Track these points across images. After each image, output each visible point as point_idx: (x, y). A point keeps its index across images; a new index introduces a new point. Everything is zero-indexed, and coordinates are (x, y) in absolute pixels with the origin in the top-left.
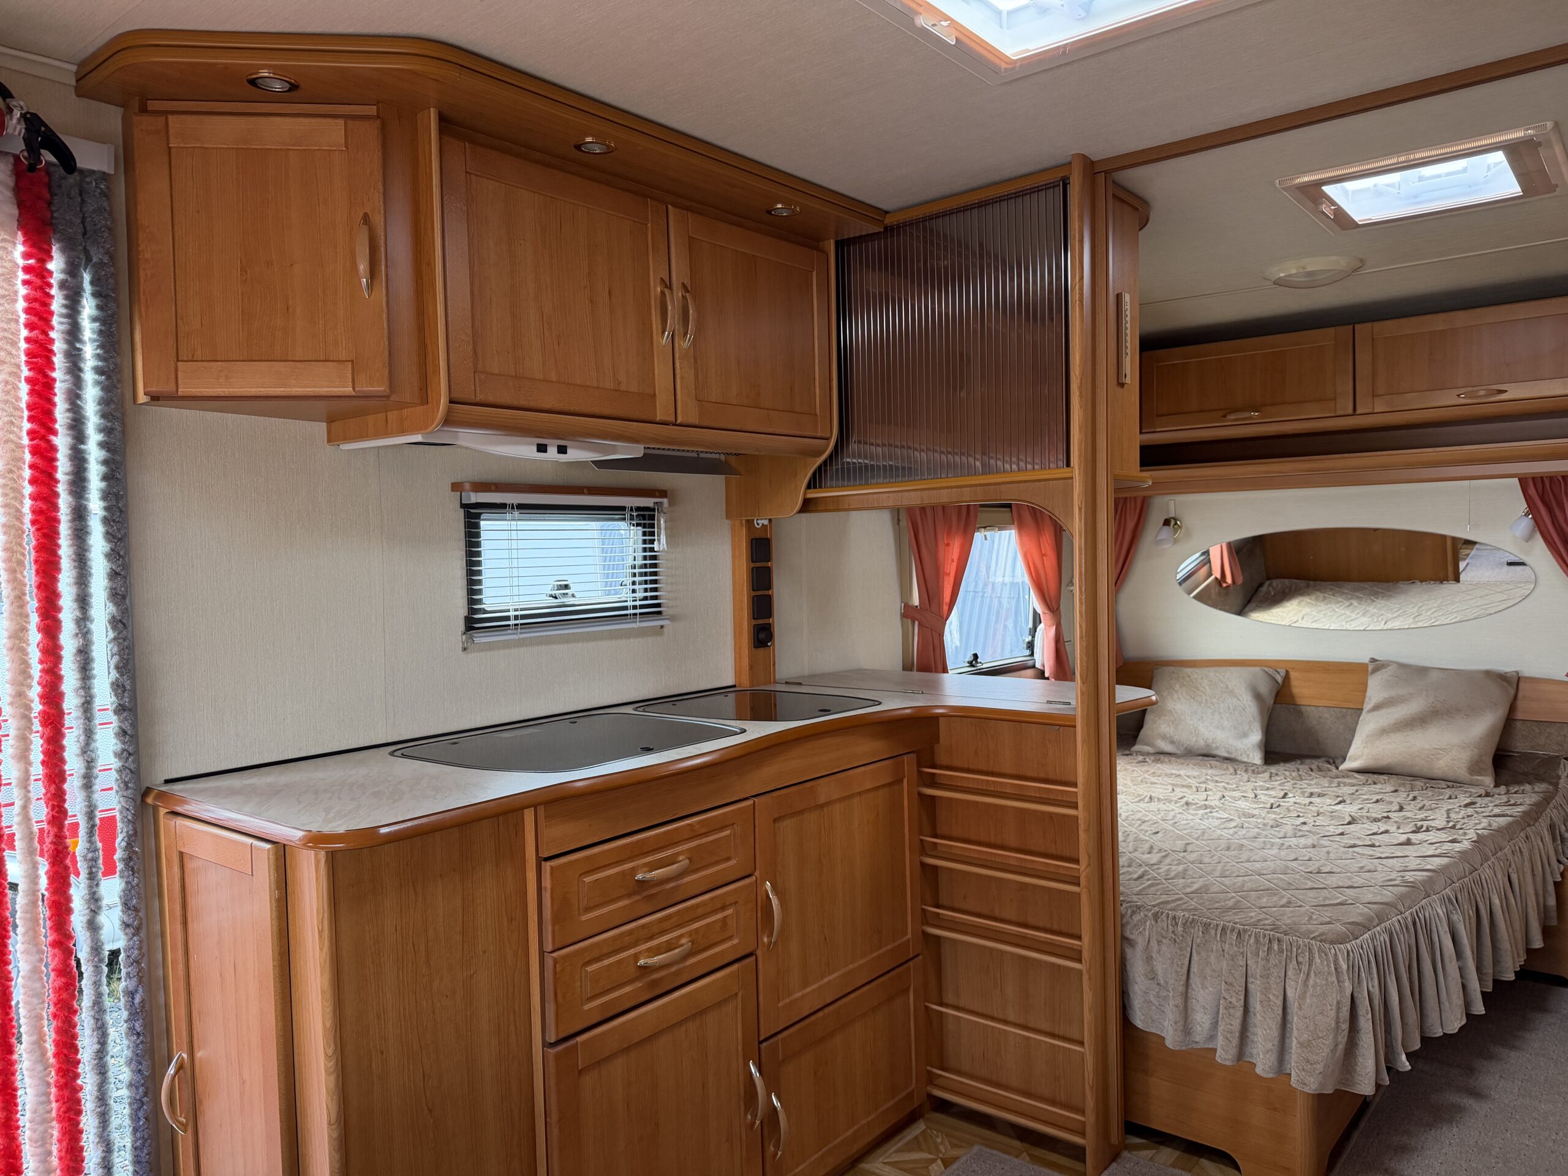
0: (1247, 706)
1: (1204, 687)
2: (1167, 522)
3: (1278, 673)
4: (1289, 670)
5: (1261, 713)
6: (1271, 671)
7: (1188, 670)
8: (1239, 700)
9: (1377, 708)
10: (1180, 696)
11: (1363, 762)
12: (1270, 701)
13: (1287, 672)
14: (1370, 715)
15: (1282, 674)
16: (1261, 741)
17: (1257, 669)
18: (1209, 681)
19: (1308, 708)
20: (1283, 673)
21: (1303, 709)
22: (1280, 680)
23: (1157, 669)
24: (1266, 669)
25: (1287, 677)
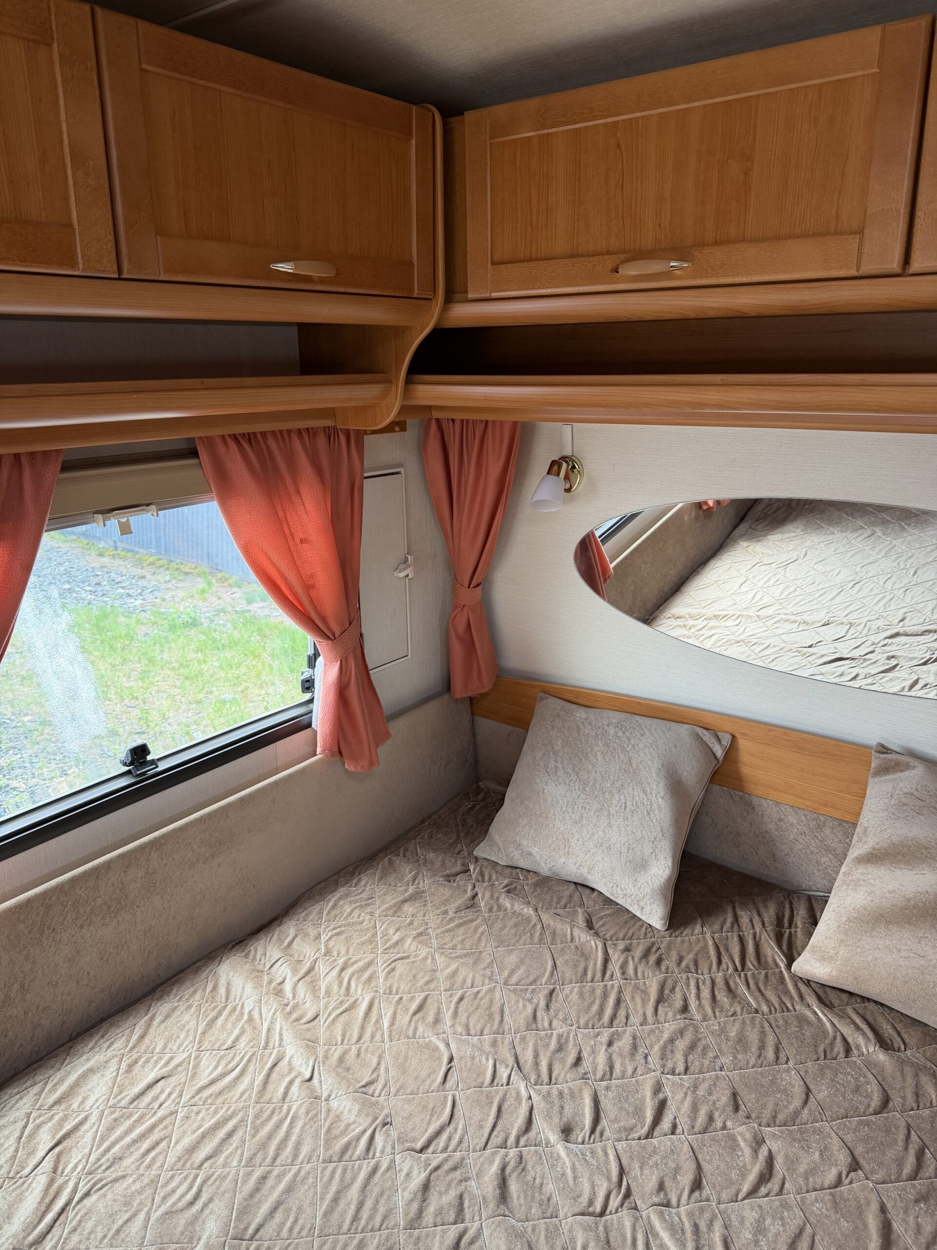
0: (655, 806)
1: (595, 756)
2: (554, 467)
3: (719, 740)
4: (738, 735)
5: (677, 822)
6: (707, 736)
7: (581, 714)
8: (644, 792)
9: (874, 858)
10: (559, 765)
11: (834, 973)
12: (697, 794)
13: (733, 737)
14: (861, 869)
15: (724, 743)
16: (668, 880)
17: (684, 730)
18: (606, 744)
19: (764, 802)
20: (726, 740)
21: (755, 802)
22: (719, 752)
23: (542, 699)
24: (700, 731)
25: (732, 749)
